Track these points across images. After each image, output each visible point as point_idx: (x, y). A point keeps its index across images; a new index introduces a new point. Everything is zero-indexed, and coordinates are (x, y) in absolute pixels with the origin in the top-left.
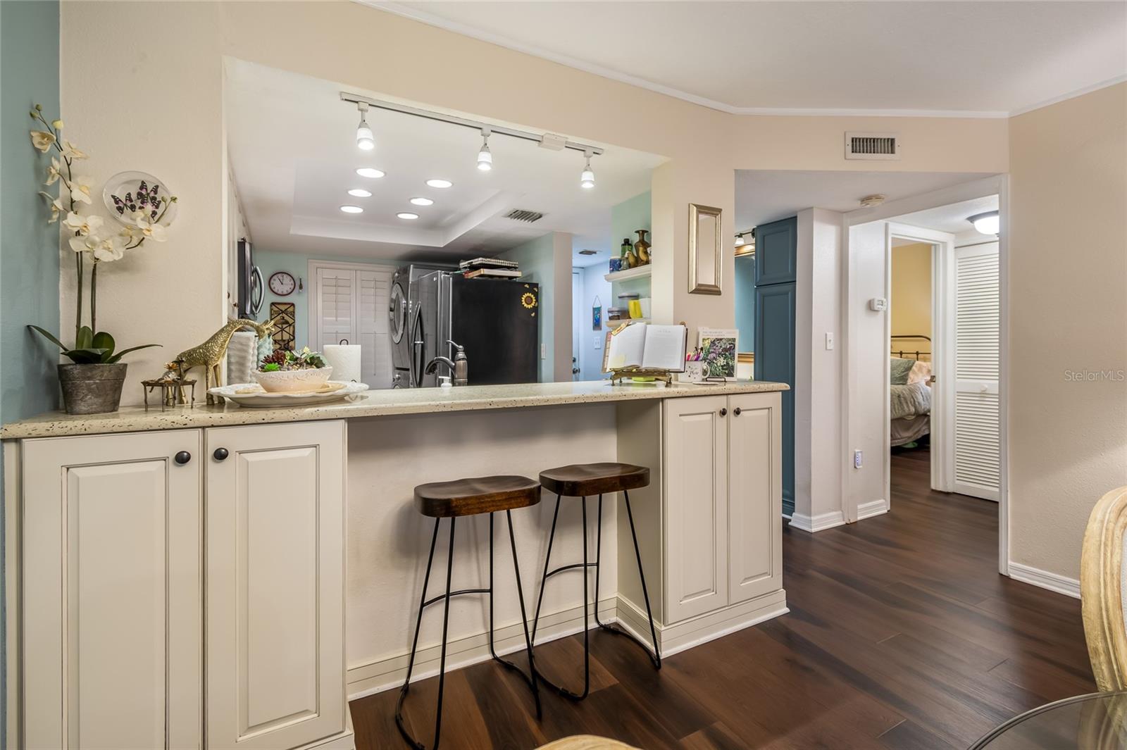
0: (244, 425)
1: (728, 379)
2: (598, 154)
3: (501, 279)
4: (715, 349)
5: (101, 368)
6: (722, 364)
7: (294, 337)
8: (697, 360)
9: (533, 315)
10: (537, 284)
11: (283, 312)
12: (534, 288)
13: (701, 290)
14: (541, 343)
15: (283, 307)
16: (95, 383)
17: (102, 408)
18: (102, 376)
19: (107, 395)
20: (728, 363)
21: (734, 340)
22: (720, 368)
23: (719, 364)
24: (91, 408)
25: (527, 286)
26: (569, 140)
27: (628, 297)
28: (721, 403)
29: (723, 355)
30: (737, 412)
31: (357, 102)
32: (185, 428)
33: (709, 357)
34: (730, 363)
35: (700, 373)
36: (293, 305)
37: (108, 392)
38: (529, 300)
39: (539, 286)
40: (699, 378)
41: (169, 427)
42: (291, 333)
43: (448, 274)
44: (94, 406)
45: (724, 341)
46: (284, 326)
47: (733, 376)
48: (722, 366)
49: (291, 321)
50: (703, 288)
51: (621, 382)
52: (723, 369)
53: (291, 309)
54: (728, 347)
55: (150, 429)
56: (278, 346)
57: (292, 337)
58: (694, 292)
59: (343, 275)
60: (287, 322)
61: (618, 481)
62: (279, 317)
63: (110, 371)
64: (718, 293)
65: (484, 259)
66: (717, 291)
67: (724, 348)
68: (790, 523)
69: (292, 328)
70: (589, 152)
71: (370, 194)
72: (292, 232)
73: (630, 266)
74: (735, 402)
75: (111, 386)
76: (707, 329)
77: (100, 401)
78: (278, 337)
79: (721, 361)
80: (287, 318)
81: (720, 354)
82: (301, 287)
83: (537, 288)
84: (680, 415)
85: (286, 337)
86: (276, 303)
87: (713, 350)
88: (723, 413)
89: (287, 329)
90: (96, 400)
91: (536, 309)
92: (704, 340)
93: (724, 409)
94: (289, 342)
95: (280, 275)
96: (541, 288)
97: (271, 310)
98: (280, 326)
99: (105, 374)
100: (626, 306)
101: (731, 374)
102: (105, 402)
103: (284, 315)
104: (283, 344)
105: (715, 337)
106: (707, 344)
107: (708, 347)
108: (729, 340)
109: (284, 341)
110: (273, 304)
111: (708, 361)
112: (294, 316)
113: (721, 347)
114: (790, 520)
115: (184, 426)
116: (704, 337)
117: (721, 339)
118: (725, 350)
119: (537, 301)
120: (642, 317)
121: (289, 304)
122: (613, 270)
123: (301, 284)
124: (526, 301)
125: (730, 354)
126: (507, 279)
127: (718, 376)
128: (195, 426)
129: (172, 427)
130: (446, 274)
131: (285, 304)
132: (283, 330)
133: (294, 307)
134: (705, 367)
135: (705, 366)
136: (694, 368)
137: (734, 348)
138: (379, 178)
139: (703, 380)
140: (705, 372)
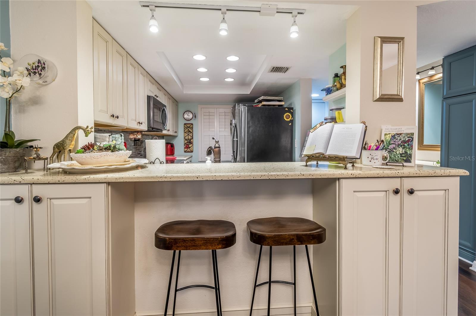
0: (49, 184)
1: (405, 164)
2: (302, 13)
3: (274, 107)
4: (395, 142)
5: (5, 151)
6: (401, 152)
7: (193, 138)
8: (377, 149)
9: (290, 124)
10: (293, 108)
11: (188, 127)
12: (291, 110)
13: (384, 99)
14: (295, 139)
15: (189, 125)
16: (3, 158)
17: (8, 171)
18: (5, 154)
19: (10, 164)
20: (406, 152)
21: (412, 134)
22: (399, 155)
23: (398, 153)
24: (2, 170)
25: (287, 109)
26: (278, 7)
27: (336, 109)
28: (395, 184)
29: (401, 145)
30: (411, 192)
31: (148, 6)
32: (20, 184)
33: (389, 148)
34: (408, 152)
35: (380, 159)
36: (192, 124)
37: (10, 163)
38: (288, 117)
39: (294, 109)
40: (379, 163)
41: (13, 183)
42: (192, 136)
43: (245, 105)
44: (3, 169)
45: (403, 135)
46: (189, 133)
47: (410, 162)
48: (401, 154)
49: (191, 131)
50: (386, 97)
51: (317, 163)
52: (401, 156)
53: (191, 126)
54: (407, 139)
55: (4, 183)
56: (187, 142)
57: (192, 138)
58: (377, 100)
59: (212, 110)
60: (190, 132)
61: (295, 238)
62: (187, 129)
63: (10, 152)
64: (400, 100)
65: (264, 97)
66: (400, 99)
67: (403, 141)
68: (470, 268)
69: (192, 133)
70: (295, 13)
71: (207, 70)
72: (184, 93)
73: (338, 90)
74: (408, 184)
75: (12, 160)
76: (390, 127)
77: (6, 167)
78: (187, 138)
79: (400, 150)
80: (190, 130)
81: (399, 145)
82: (195, 117)
83: (293, 110)
84: (354, 192)
85: (190, 138)
86: (187, 124)
87: (393, 142)
88: (397, 192)
89: (190, 135)
90: (4, 166)
91: (292, 121)
92: (385, 135)
93: (397, 189)
94: (191, 140)
95: (187, 112)
96: (295, 110)
97: (184, 126)
98: (187, 133)
99: (7, 154)
100: (334, 116)
101: (408, 160)
102: (8, 167)
103: (189, 129)
104: (188, 140)
105: (395, 133)
106: (388, 138)
107: (389, 139)
108: (408, 134)
109: (189, 139)
110: (185, 124)
111: (388, 150)
112: (192, 129)
113: (400, 139)
114: (471, 266)
115: (20, 183)
116: (386, 133)
117: (401, 134)
118: (404, 142)
119: (292, 117)
120: (343, 121)
121: (191, 124)
122: (327, 94)
123: (195, 115)
124: (286, 118)
125: (408, 145)
126: (277, 106)
127: (397, 161)
128: (25, 183)
129: (14, 183)
130: (244, 105)
131: (189, 124)
132: (188, 135)
133: (193, 125)
134: (385, 155)
135: (385, 153)
136: (374, 155)
137: (412, 140)
138: (204, 60)
139: (383, 164)
140: (385, 158)
